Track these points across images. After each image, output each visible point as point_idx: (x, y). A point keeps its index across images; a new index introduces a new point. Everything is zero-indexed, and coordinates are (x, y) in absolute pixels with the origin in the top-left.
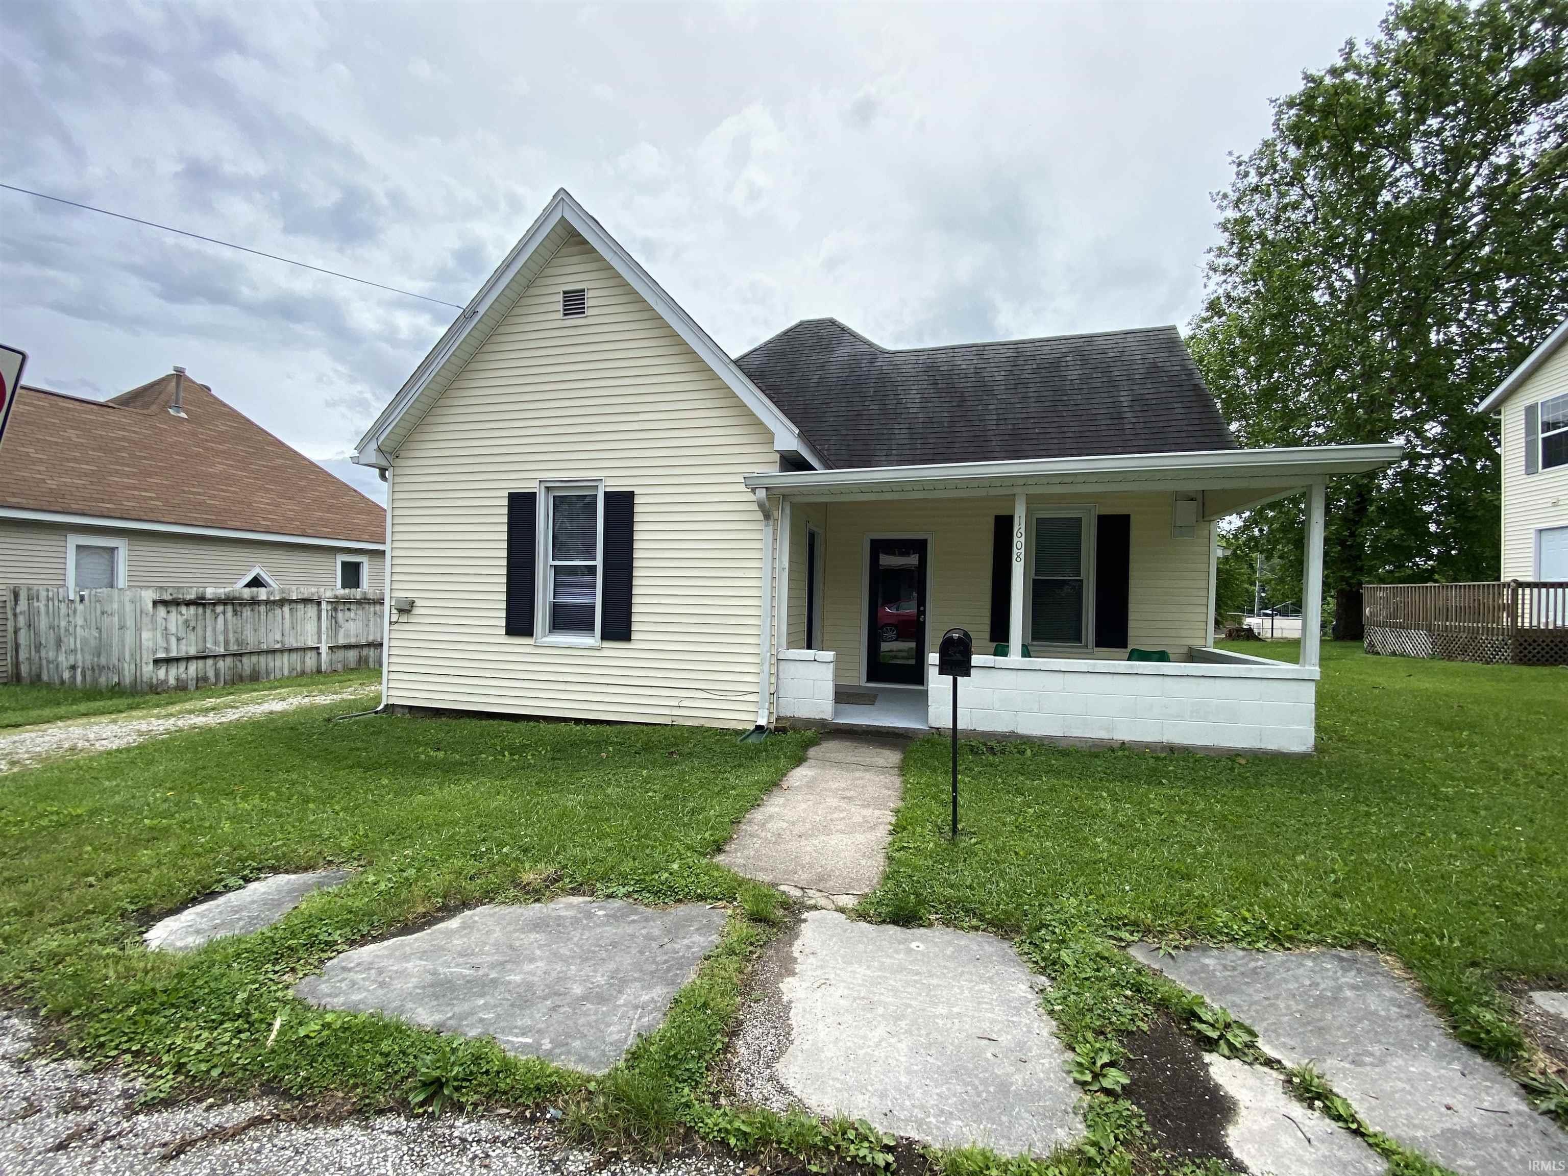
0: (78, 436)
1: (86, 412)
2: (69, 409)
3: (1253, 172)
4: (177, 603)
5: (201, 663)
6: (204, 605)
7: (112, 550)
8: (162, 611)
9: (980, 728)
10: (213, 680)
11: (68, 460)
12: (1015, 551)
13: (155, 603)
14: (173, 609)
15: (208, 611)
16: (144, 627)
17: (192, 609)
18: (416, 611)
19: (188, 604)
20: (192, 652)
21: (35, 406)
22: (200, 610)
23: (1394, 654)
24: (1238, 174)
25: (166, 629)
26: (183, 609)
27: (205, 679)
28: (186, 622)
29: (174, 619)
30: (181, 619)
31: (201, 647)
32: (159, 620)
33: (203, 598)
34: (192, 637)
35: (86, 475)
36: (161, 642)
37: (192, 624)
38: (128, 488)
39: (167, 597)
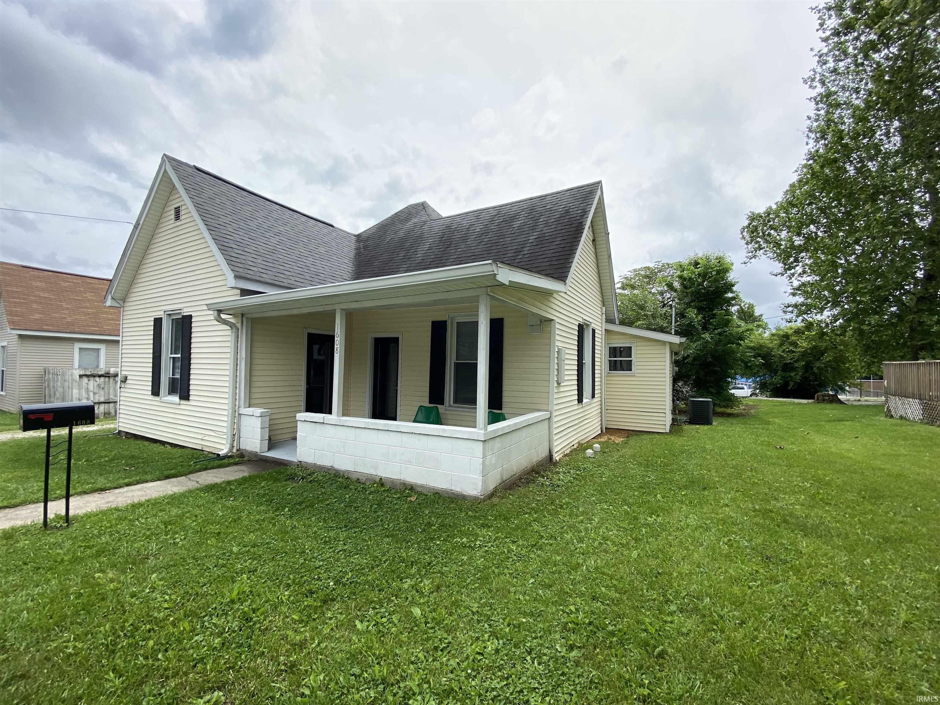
0: (91, 296)
1: (100, 284)
2: (91, 283)
4: (94, 376)
5: (107, 405)
6: (109, 377)
7: (98, 350)
8: (85, 380)
10: (114, 414)
11: (82, 308)
12: (336, 346)
13: (81, 376)
14: (92, 379)
15: (111, 380)
16: (74, 387)
17: (102, 379)
18: (128, 382)
19: (100, 376)
20: (102, 400)
21: (72, 282)
22: (107, 379)
23: (901, 417)
25: (88, 388)
26: (97, 379)
27: (109, 414)
28: (99, 386)
29: (92, 384)
30: (96, 384)
31: (106, 398)
32: (84, 384)
33: (109, 374)
34: (102, 392)
35: (89, 314)
36: (84, 394)
37: (102, 386)
38: (109, 320)
39: (88, 373)
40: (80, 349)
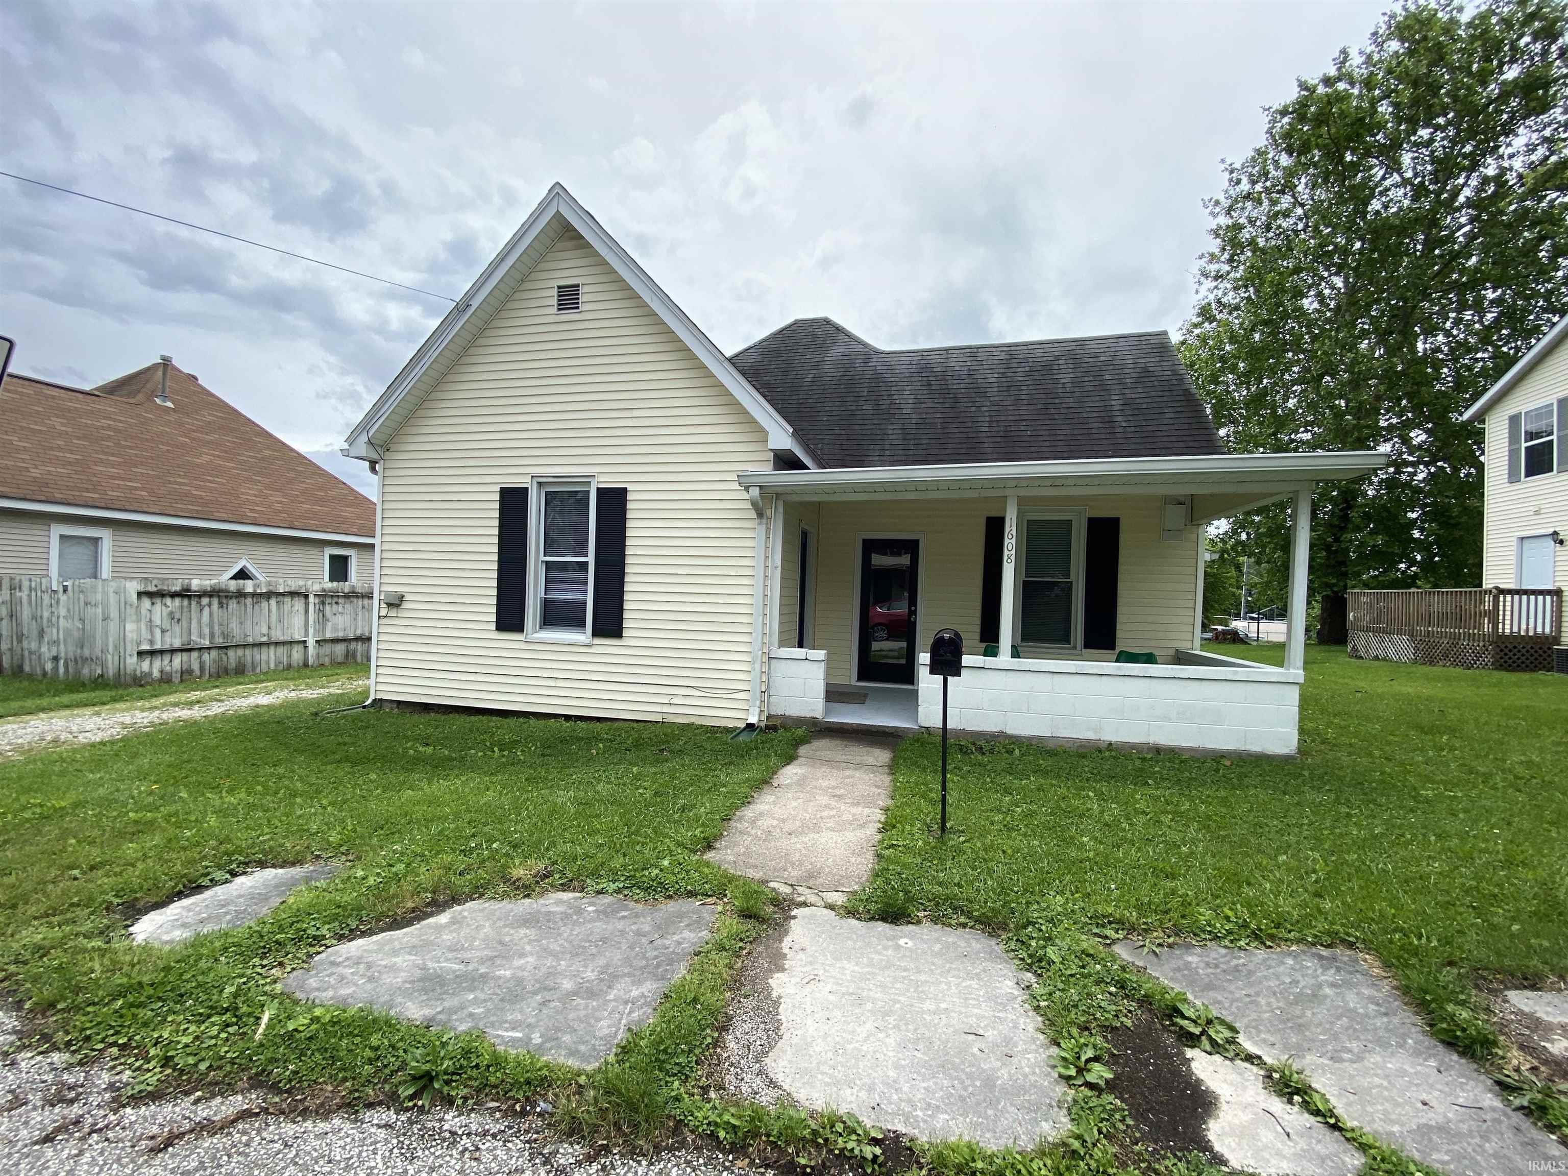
0: (63, 424)
1: (71, 401)
2: (53, 397)
3: (1245, 180)
4: (161, 594)
5: (185, 655)
6: (189, 597)
7: (96, 541)
8: (146, 603)
9: (969, 728)
10: (198, 672)
11: (52, 449)
12: (1006, 552)
13: (140, 594)
14: (158, 601)
15: (194, 603)
16: (128, 620)
17: (177, 601)
18: (405, 605)
19: (173, 595)
20: (177, 644)
21: (16, 392)
22: (186, 602)
23: (1376, 658)
24: (1231, 180)
25: (151, 621)
26: (168, 601)
27: (190, 672)
28: (171, 615)
29: (159, 611)
30: (166, 611)
31: (185, 639)
32: (144, 612)
33: (189, 590)
34: (177, 629)
35: (70, 463)
36: (145, 635)
37: (177, 616)
38: (114, 478)
39: (152, 588)
40: (62, 536)
